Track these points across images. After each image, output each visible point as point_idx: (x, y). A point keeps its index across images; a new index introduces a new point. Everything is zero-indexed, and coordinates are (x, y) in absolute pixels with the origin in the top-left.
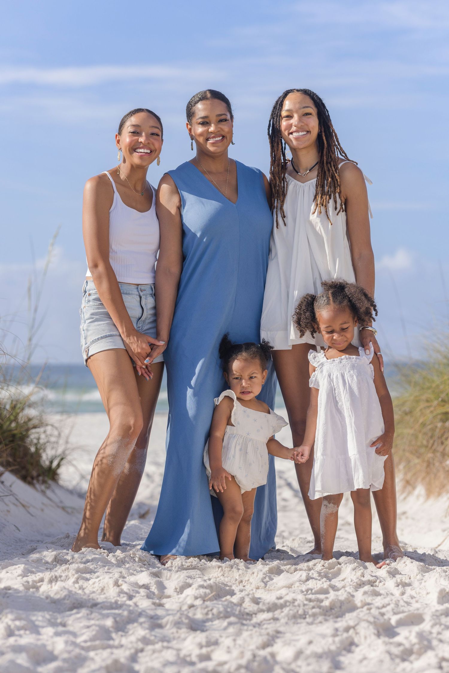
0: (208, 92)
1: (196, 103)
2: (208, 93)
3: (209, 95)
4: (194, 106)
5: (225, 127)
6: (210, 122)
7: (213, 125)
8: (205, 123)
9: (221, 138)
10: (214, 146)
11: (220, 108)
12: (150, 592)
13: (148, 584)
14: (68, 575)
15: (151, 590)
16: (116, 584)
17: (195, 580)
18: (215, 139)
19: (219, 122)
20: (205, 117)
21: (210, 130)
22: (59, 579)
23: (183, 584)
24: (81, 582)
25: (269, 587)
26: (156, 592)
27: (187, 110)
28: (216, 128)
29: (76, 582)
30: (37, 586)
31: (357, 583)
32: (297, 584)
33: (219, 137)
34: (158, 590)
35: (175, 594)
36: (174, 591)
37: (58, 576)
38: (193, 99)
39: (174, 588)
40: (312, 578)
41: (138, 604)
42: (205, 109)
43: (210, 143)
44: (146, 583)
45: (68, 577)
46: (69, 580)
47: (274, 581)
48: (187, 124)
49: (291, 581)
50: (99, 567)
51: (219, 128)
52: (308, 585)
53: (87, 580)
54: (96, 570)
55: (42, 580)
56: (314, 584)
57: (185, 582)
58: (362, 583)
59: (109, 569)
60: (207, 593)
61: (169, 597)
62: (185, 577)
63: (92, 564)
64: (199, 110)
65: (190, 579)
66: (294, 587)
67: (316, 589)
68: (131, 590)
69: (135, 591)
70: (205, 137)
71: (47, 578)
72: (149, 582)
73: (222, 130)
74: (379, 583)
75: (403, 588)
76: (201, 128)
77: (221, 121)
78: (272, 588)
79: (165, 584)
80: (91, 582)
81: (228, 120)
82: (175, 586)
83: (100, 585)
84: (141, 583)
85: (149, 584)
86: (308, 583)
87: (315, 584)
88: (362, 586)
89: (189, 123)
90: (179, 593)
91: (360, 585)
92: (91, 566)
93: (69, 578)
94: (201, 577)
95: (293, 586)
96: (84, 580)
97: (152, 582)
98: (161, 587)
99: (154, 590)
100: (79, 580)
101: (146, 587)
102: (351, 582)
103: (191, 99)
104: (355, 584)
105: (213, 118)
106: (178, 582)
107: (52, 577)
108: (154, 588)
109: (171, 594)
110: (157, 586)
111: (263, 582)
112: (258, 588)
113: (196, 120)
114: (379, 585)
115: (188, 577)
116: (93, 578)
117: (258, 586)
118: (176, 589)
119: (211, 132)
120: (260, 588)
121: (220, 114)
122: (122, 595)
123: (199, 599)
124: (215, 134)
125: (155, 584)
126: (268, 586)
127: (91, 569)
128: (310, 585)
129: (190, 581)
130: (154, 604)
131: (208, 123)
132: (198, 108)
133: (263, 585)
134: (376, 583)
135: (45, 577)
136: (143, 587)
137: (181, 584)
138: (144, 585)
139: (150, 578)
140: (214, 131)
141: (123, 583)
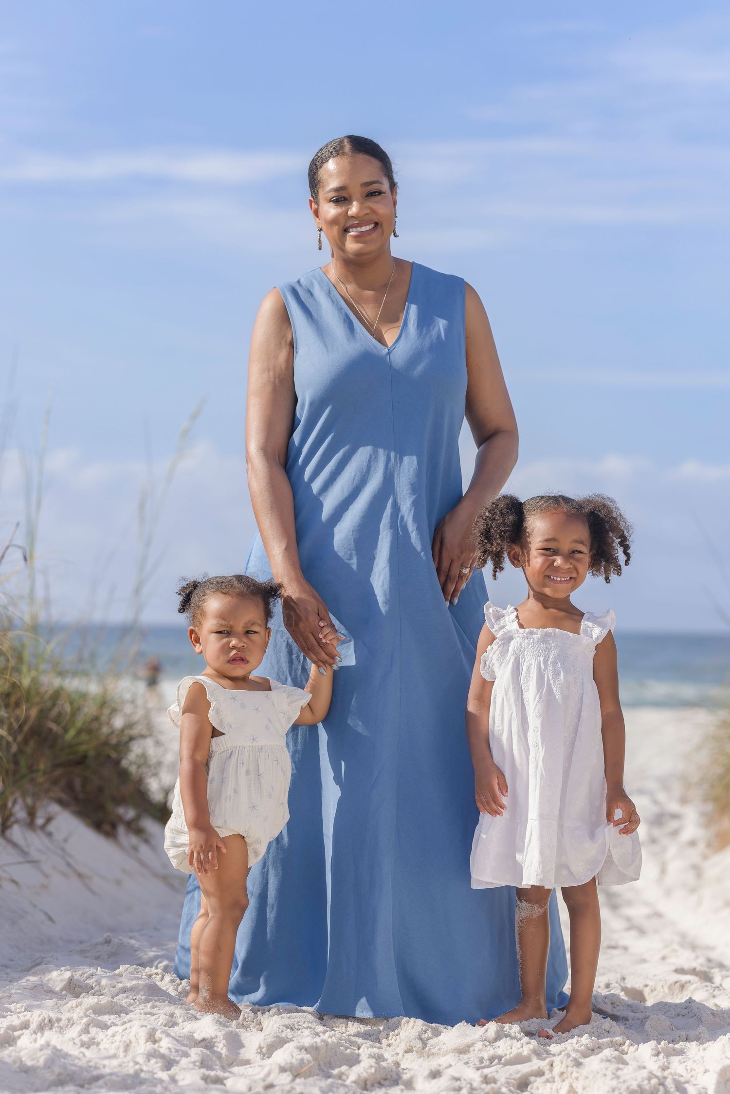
0: (346, 141)
1: (324, 161)
2: (346, 143)
3: (347, 147)
4: (321, 167)
5: (380, 207)
6: (350, 197)
7: (355, 203)
8: (341, 198)
9: (371, 226)
10: (357, 242)
11: (370, 169)
12: (214, 1052)
13: (212, 1038)
14: (72, 1018)
15: (215, 1049)
16: (152, 1038)
17: (300, 1031)
18: (359, 229)
19: (367, 196)
20: (340, 188)
21: (350, 213)
22: (56, 1025)
23: (273, 1040)
24: (93, 1030)
25: (430, 1049)
26: (224, 1052)
27: (309, 174)
28: (361, 209)
29: (86, 1031)
30: (13, 1035)
31: (586, 1046)
32: (479, 1045)
33: (369, 224)
34: (228, 1050)
35: (259, 1057)
36: (257, 1053)
37: (54, 1020)
38: (319, 154)
39: (257, 1046)
40: (506, 1036)
41: (177, 1077)
42: (340, 173)
43: (351, 236)
44: (208, 1036)
45: (71, 1022)
46: (74, 1026)
47: (441, 1038)
48: (311, 202)
49: (468, 1040)
50: (138, 1003)
51: (366, 208)
52: (499, 1047)
53: (105, 1027)
54: (131, 1008)
55: (25, 1026)
56: (507, 1047)
57: (278, 1037)
58: (597, 1046)
59: (153, 1007)
60: (305, 1061)
61: (247, 1062)
62: (281, 1027)
63: (127, 997)
64: (331, 175)
65: (289, 1030)
66: (474, 1050)
67: (508, 1057)
68: (173, 1050)
69: (180, 1053)
70: (342, 226)
71: (34, 1022)
72: (213, 1036)
73: (374, 211)
74: (629, 1046)
75: (665, 1059)
76: (334, 208)
77: (371, 194)
78: (435, 1050)
79: (242, 1038)
80: (110, 1031)
81: (384, 193)
82: (260, 1044)
83: (124, 1039)
84: (198, 1036)
85: (214, 1038)
86: (498, 1043)
87: (509, 1047)
88: (596, 1051)
89: (314, 199)
90: (266, 1056)
91: (593, 1050)
92: (123, 1000)
93: (73, 1024)
94: (311, 1028)
95: (471, 1049)
96: (100, 1028)
97: (219, 1034)
98: (235, 1042)
99: (222, 1049)
100: (90, 1027)
101: (207, 1044)
102: (577, 1044)
103: (316, 155)
104: (583, 1047)
105: (356, 190)
106: (265, 1036)
107: (44, 1020)
108: (221, 1047)
109: (251, 1058)
110: (227, 1042)
111: (421, 1039)
112: (408, 1051)
113: (325, 194)
114: (628, 1049)
115: (287, 1027)
116: (117, 1025)
117: (412, 1047)
118: (260, 1048)
119: (352, 217)
120: (414, 1049)
121: (367, 183)
122: (153, 1061)
123: (288, 1073)
124: (360, 220)
125: (224, 1039)
126: (428, 1046)
127: (122, 1006)
128: (501, 1047)
129: (288, 1033)
130: (205, 1079)
131: (347, 200)
132: (327, 171)
133: (419, 1044)
134: (623, 1047)
135: (31, 1019)
136: (203, 1044)
137: (270, 1040)
138: (204, 1040)
139: (216, 1027)
140: (357, 214)
141: (163, 1036)
